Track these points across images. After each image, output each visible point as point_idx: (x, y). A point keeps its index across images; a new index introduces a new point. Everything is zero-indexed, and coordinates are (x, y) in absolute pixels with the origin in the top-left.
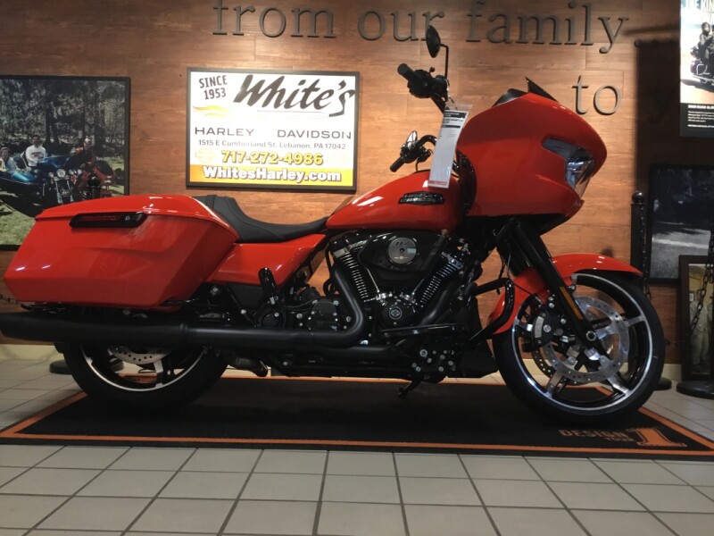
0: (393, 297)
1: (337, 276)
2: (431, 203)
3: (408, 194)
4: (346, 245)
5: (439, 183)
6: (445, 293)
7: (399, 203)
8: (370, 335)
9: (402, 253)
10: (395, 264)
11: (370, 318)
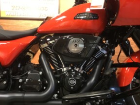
0: (71, 70)
1: (42, 58)
2: (91, 19)
3: (79, 14)
4: (47, 42)
5: (96, 7)
6: (98, 67)
7: (75, 19)
8: (58, 92)
9: (76, 46)
10: (72, 53)
11: (59, 82)
